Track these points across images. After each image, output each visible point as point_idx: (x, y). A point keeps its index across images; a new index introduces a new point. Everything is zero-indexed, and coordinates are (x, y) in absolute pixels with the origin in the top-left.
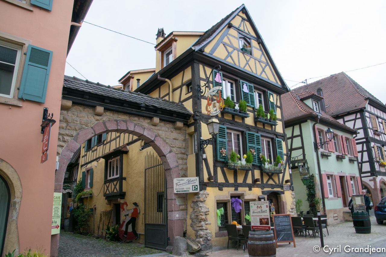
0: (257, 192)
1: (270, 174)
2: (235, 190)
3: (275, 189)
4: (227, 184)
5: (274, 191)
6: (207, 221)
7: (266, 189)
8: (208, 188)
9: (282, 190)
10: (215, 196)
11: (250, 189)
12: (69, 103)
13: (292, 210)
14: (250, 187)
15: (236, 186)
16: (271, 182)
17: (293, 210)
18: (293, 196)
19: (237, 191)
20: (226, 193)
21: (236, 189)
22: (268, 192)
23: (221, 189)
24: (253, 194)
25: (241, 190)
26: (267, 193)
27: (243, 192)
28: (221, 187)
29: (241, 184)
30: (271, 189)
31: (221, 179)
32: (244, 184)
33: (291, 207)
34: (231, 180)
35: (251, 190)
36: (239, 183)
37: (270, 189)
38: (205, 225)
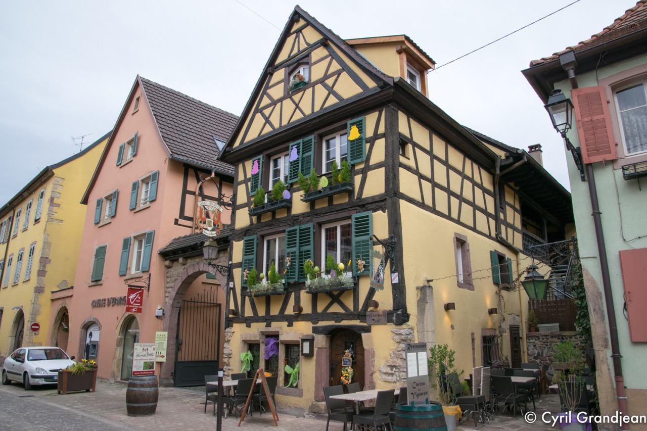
0: (303, 328)
1: (336, 293)
2: (266, 326)
3: (343, 321)
4: (256, 319)
5: (341, 326)
6: (230, 366)
7: (322, 324)
8: (234, 325)
9: (365, 324)
10: (241, 335)
11: (290, 325)
12: (167, 263)
13: (392, 370)
14: (290, 320)
15: (268, 319)
16: (336, 309)
17: (394, 369)
18: (397, 337)
19: (269, 328)
20: (255, 331)
21: (268, 325)
22: (325, 328)
23: (248, 326)
24: (295, 333)
25: (275, 326)
26: (323, 330)
27: (277, 330)
28: (248, 322)
29: (275, 316)
30: (334, 322)
31: (248, 312)
32: (282, 317)
33: (387, 362)
34: (262, 312)
35: (292, 326)
36: (272, 316)
37: (332, 323)
38: (227, 370)
